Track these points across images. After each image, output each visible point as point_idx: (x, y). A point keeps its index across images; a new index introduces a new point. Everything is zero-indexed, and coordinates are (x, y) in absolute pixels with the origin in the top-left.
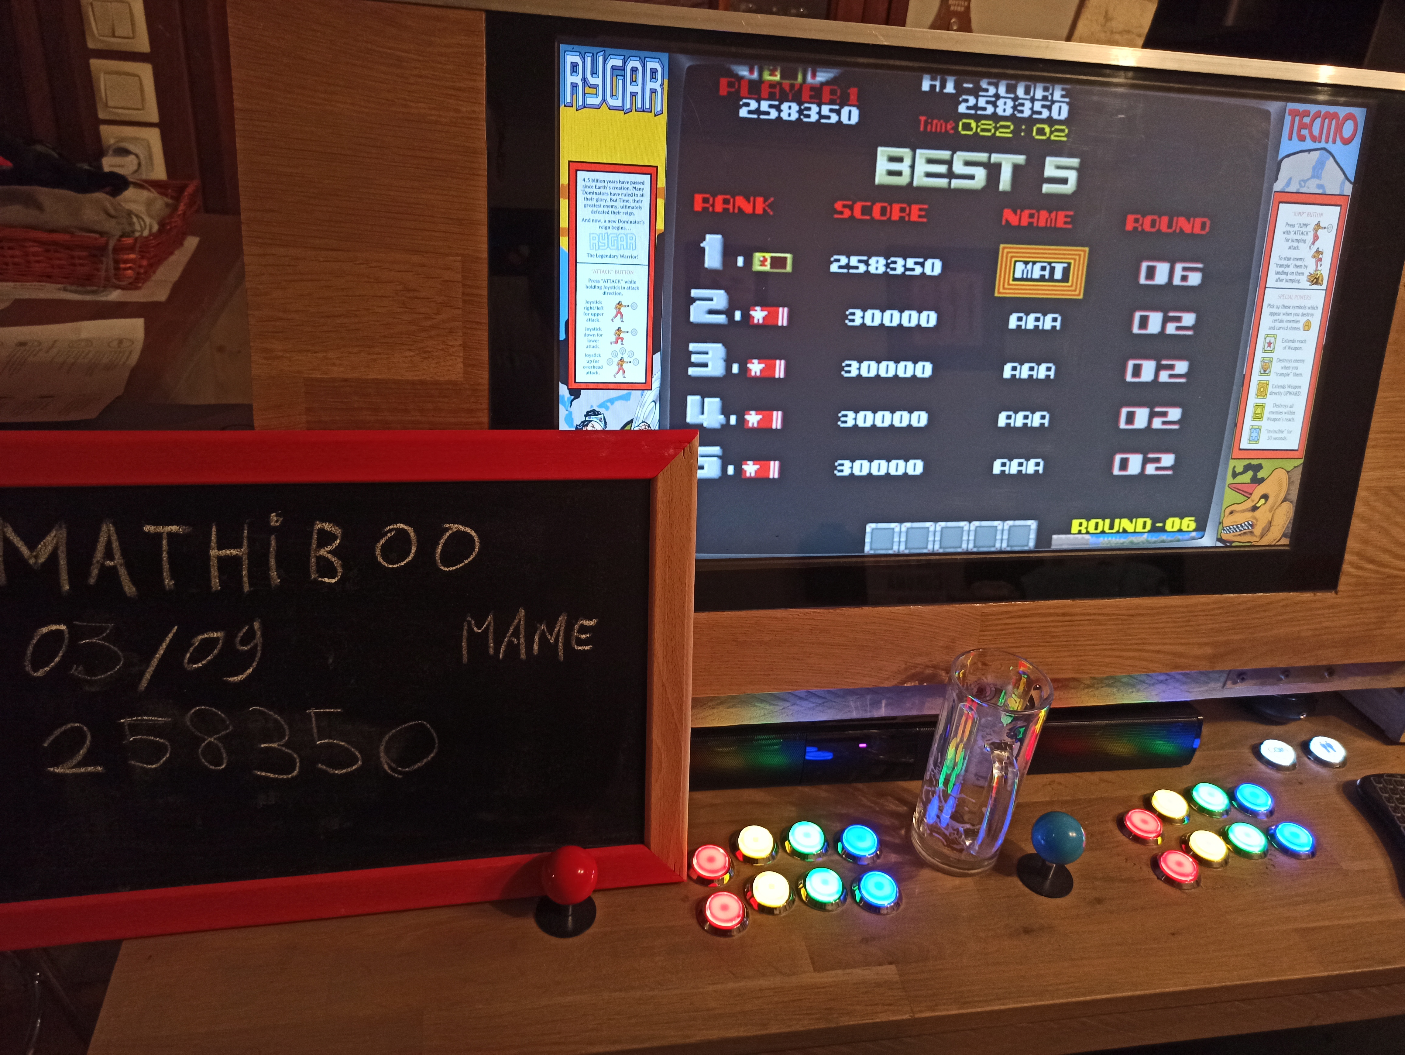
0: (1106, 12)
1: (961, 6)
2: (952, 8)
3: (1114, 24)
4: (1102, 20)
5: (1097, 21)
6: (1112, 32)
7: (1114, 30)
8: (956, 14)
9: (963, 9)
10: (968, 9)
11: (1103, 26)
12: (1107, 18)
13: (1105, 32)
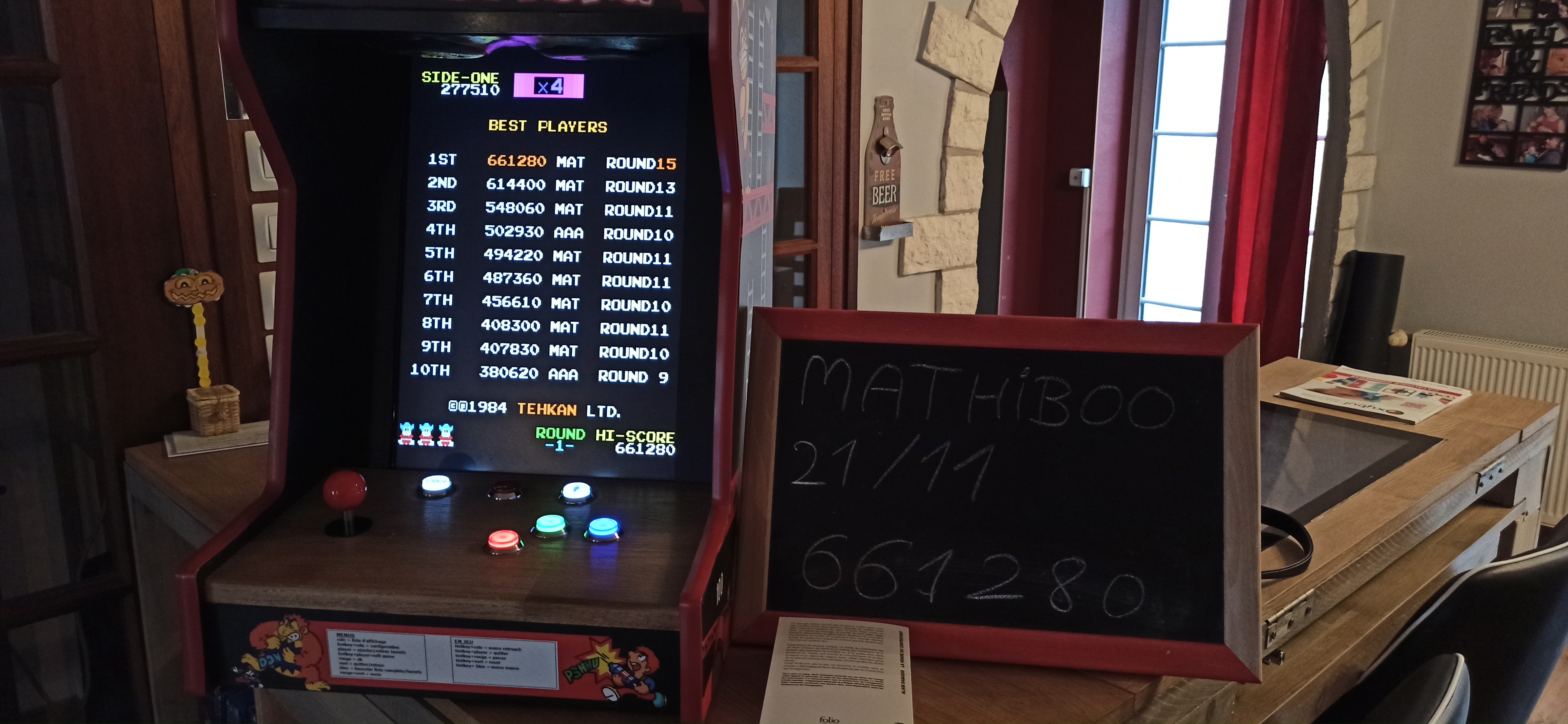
0: (966, 108)
1: (888, 117)
2: (884, 119)
3: (971, 115)
4: (963, 113)
5: (961, 114)
6: (971, 121)
8: (885, 122)
9: (889, 119)
10: (892, 118)
11: (965, 118)
12: (967, 112)
13: (967, 121)
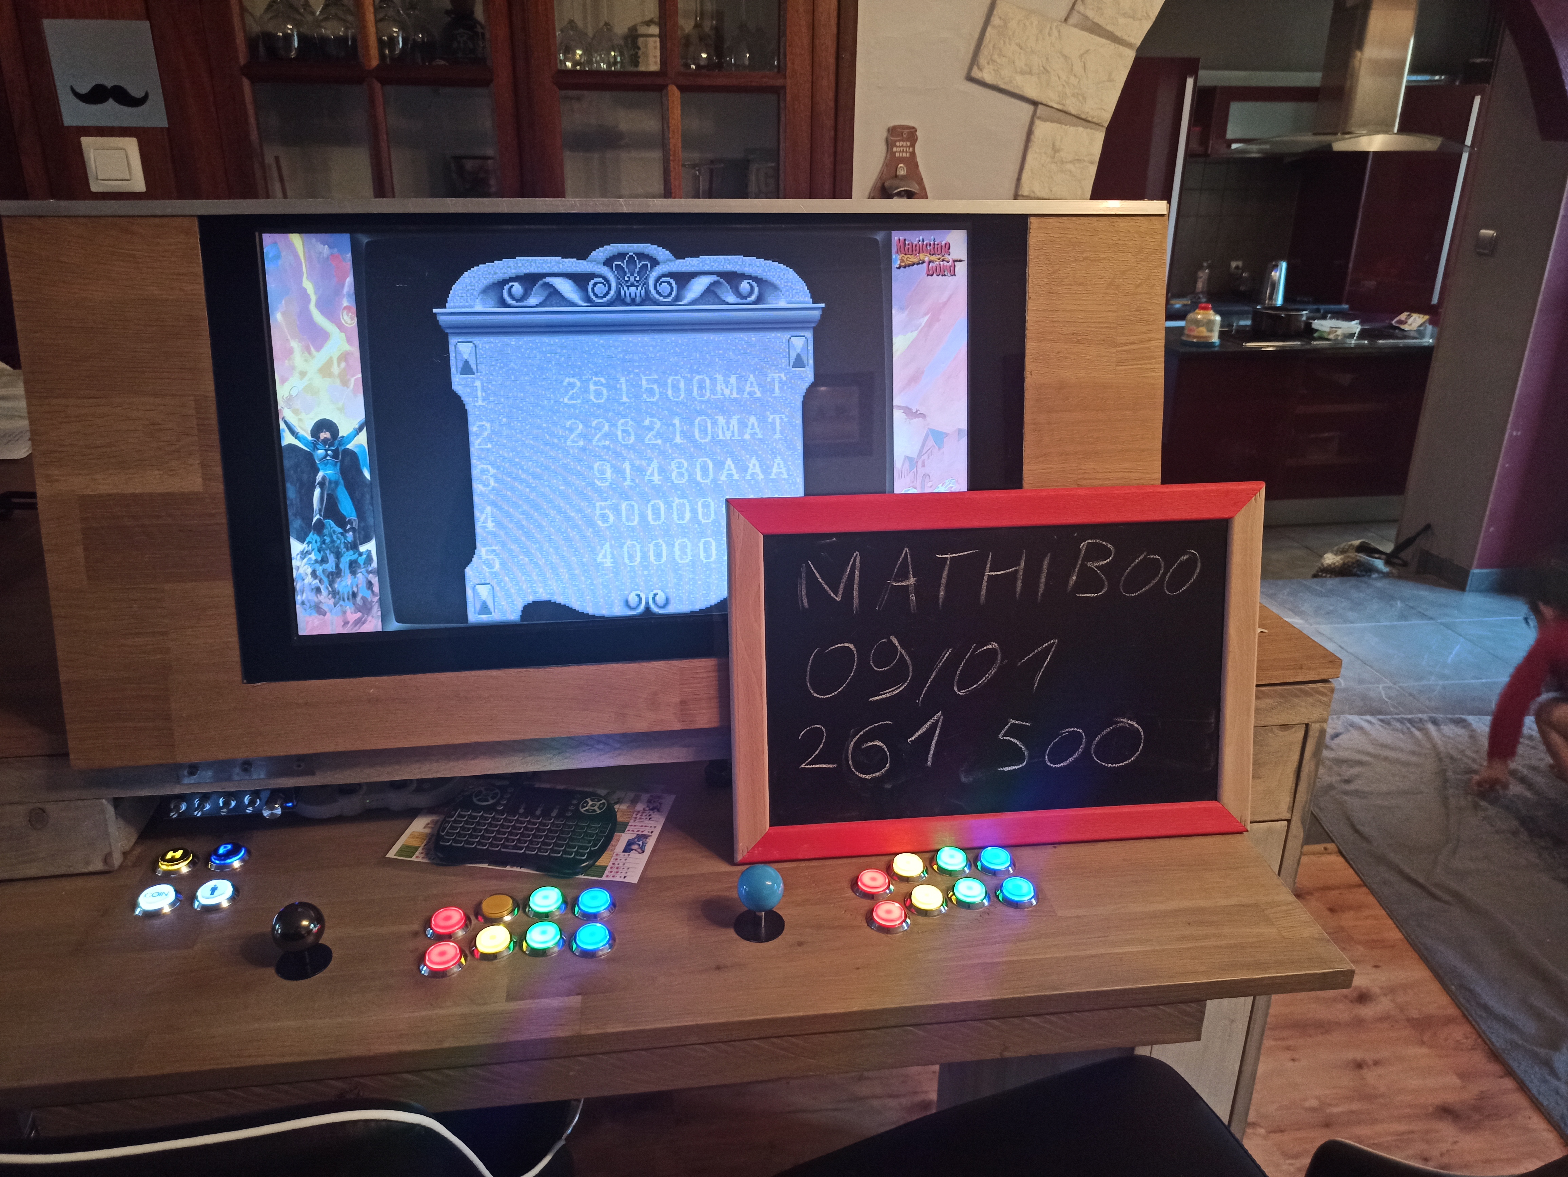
0: (1054, 146)
1: (906, 152)
2: (897, 155)
3: (1066, 156)
4: (1050, 151)
5: (1045, 153)
6: (1062, 162)
7: (1064, 160)
8: (902, 160)
9: (908, 155)
10: (913, 154)
11: (1053, 157)
13: (1056, 163)
